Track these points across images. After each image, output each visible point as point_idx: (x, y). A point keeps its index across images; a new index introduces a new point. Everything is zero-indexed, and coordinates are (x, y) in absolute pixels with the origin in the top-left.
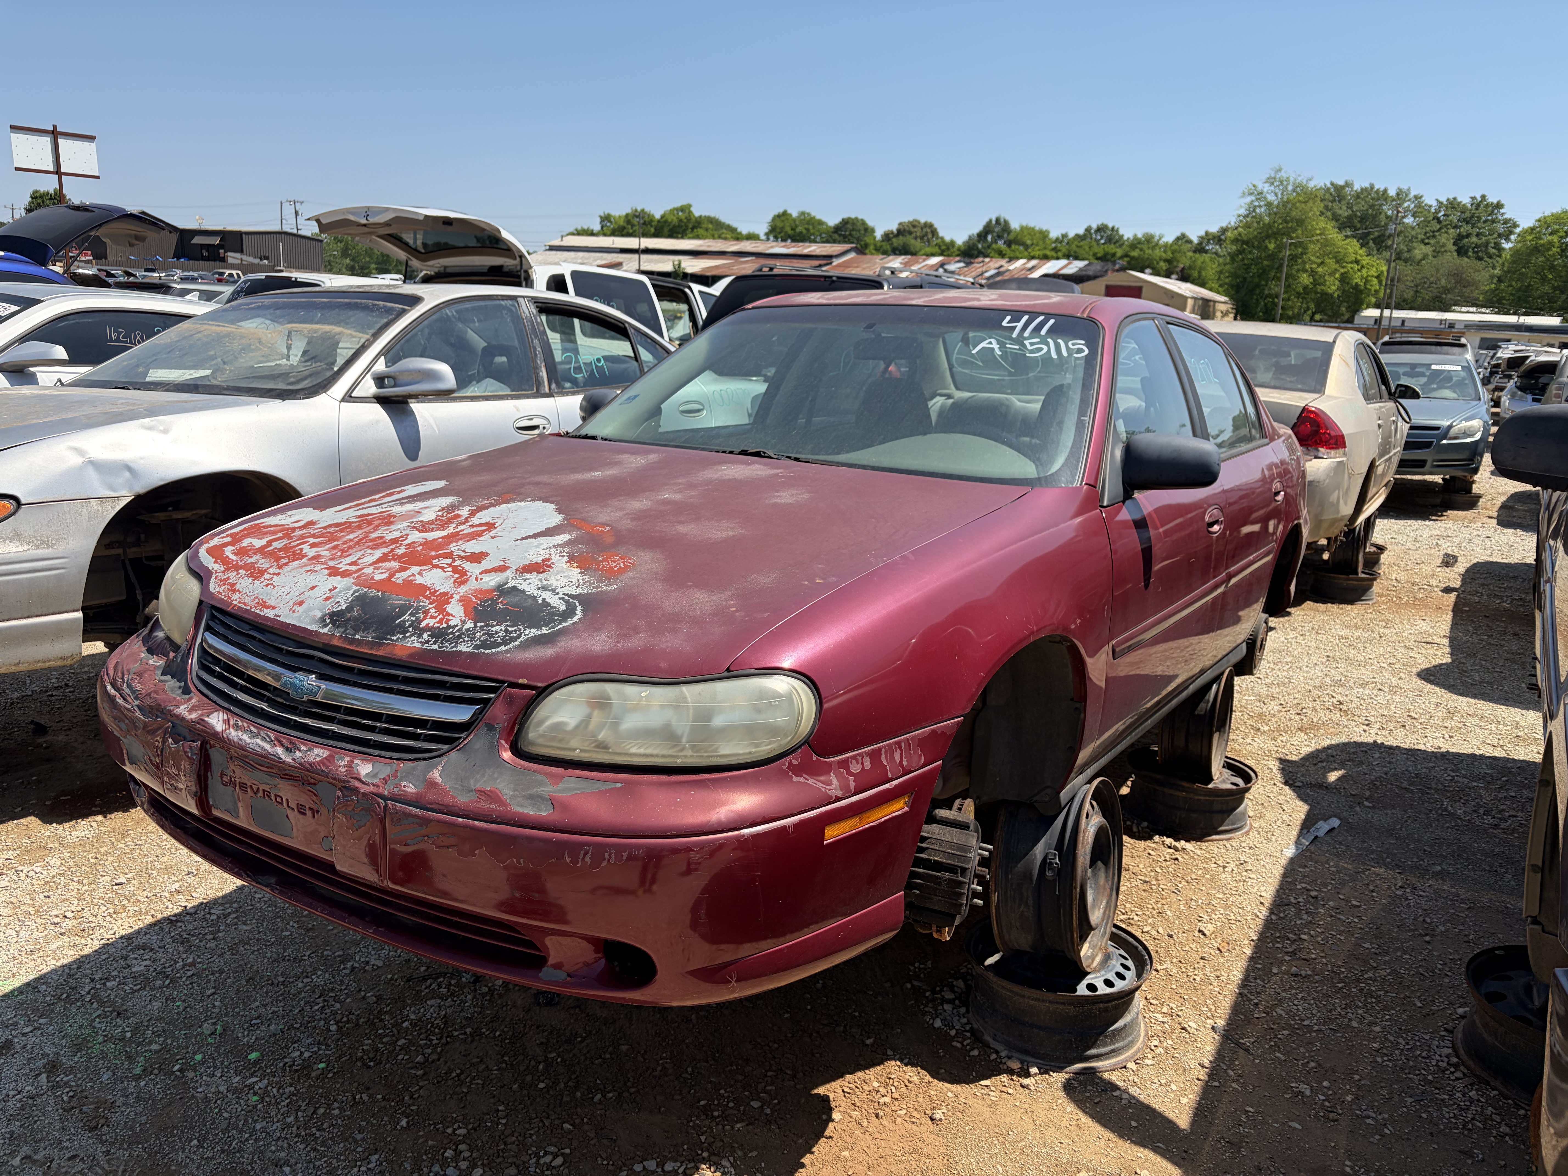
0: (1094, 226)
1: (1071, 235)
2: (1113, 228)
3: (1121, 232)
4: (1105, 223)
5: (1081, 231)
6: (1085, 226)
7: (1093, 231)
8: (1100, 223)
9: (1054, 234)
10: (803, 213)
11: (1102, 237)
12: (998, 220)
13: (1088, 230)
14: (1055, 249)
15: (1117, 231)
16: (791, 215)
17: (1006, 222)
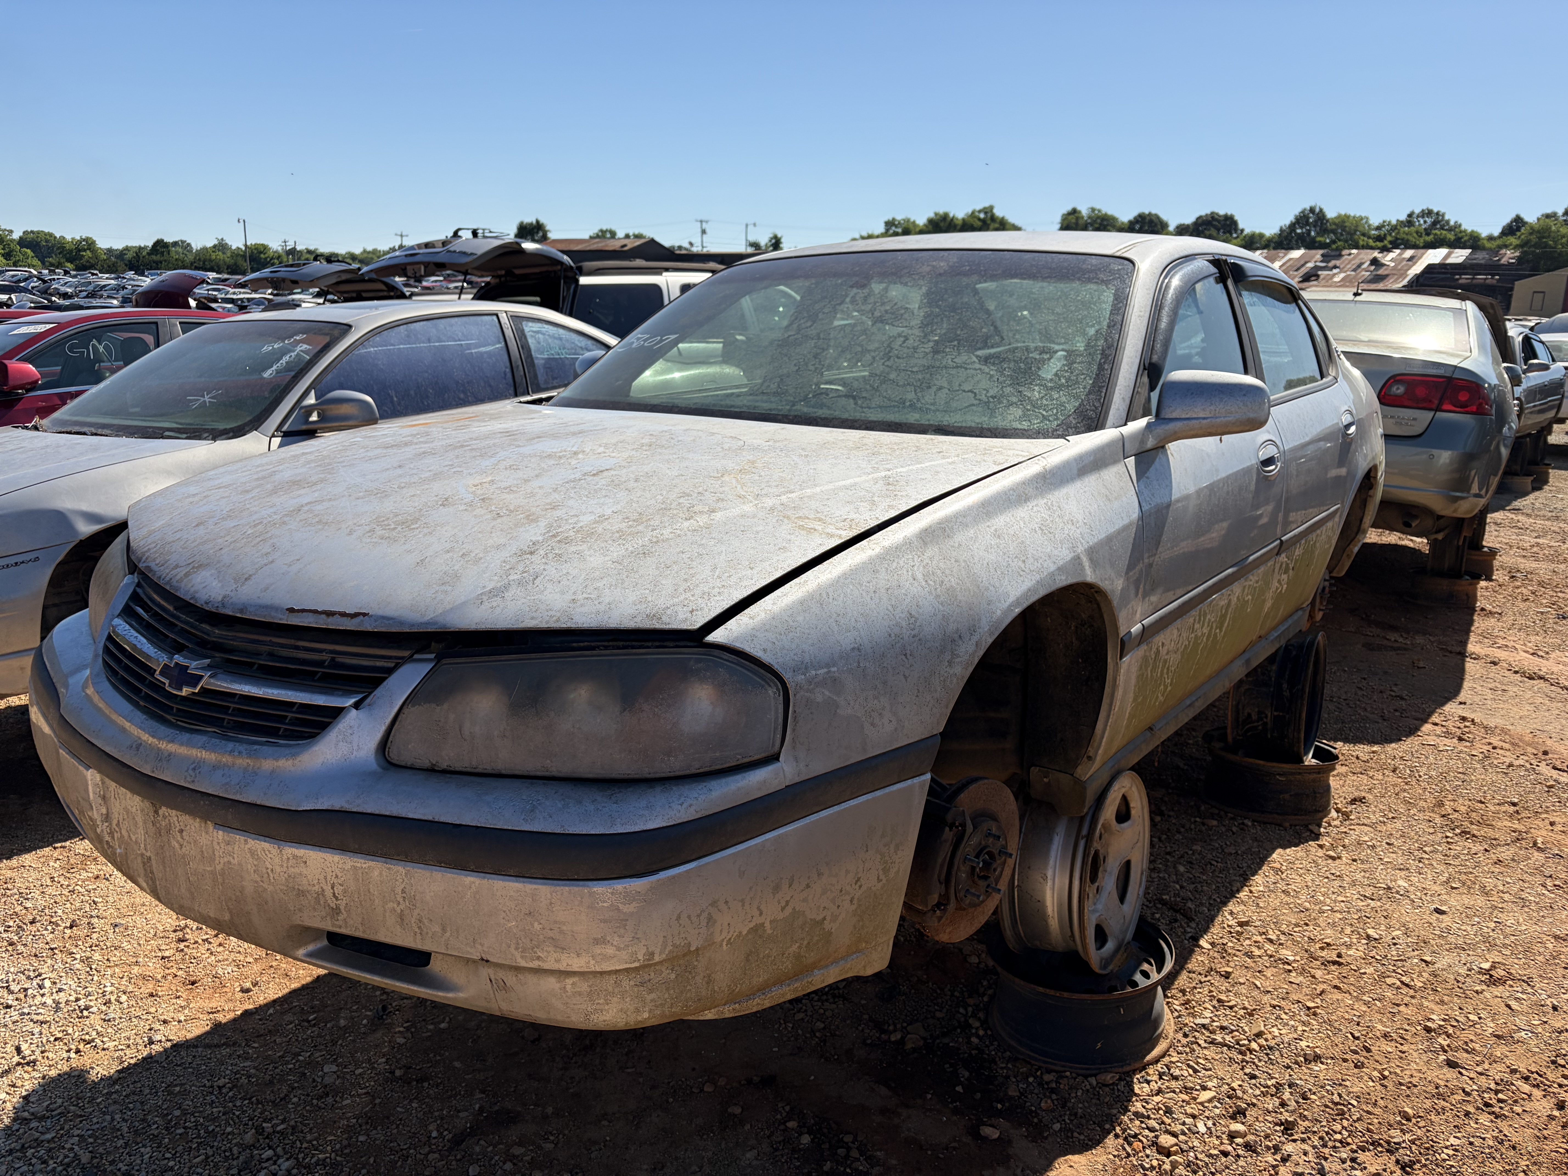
0: (1417, 211)
1: (1394, 222)
2: (1438, 214)
3: (1447, 217)
4: (1430, 208)
5: (1403, 217)
6: (1408, 212)
7: (1415, 216)
8: (1425, 208)
9: (1375, 221)
10: (1093, 210)
11: (1425, 222)
12: (1312, 210)
13: (1410, 216)
14: (1379, 239)
15: (1443, 215)
16: (1080, 212)
17: (1321, 210)
